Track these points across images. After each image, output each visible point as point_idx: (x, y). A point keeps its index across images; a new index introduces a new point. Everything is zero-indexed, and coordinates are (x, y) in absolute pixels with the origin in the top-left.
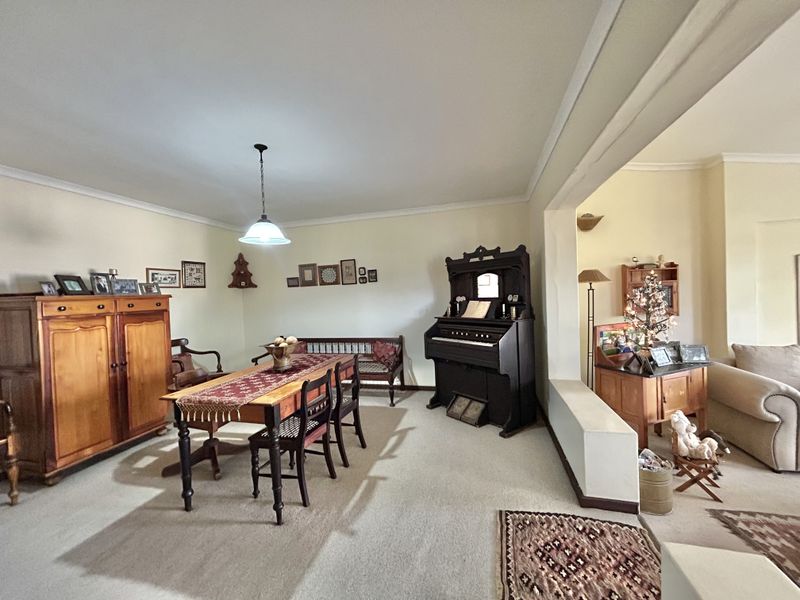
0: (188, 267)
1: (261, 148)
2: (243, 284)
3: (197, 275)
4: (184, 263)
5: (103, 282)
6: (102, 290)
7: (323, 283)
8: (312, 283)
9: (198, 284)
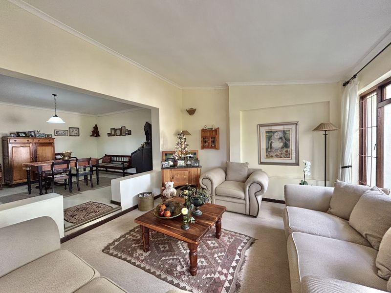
0: (71, 129)
1: (55, 95)
2: (95, 135)
3: (76, 132)
4: (70, 128)
5: (33, 134)
6: (32, 136)
7: (117, 135)
8: (114, 135)
9: (76, 135)
